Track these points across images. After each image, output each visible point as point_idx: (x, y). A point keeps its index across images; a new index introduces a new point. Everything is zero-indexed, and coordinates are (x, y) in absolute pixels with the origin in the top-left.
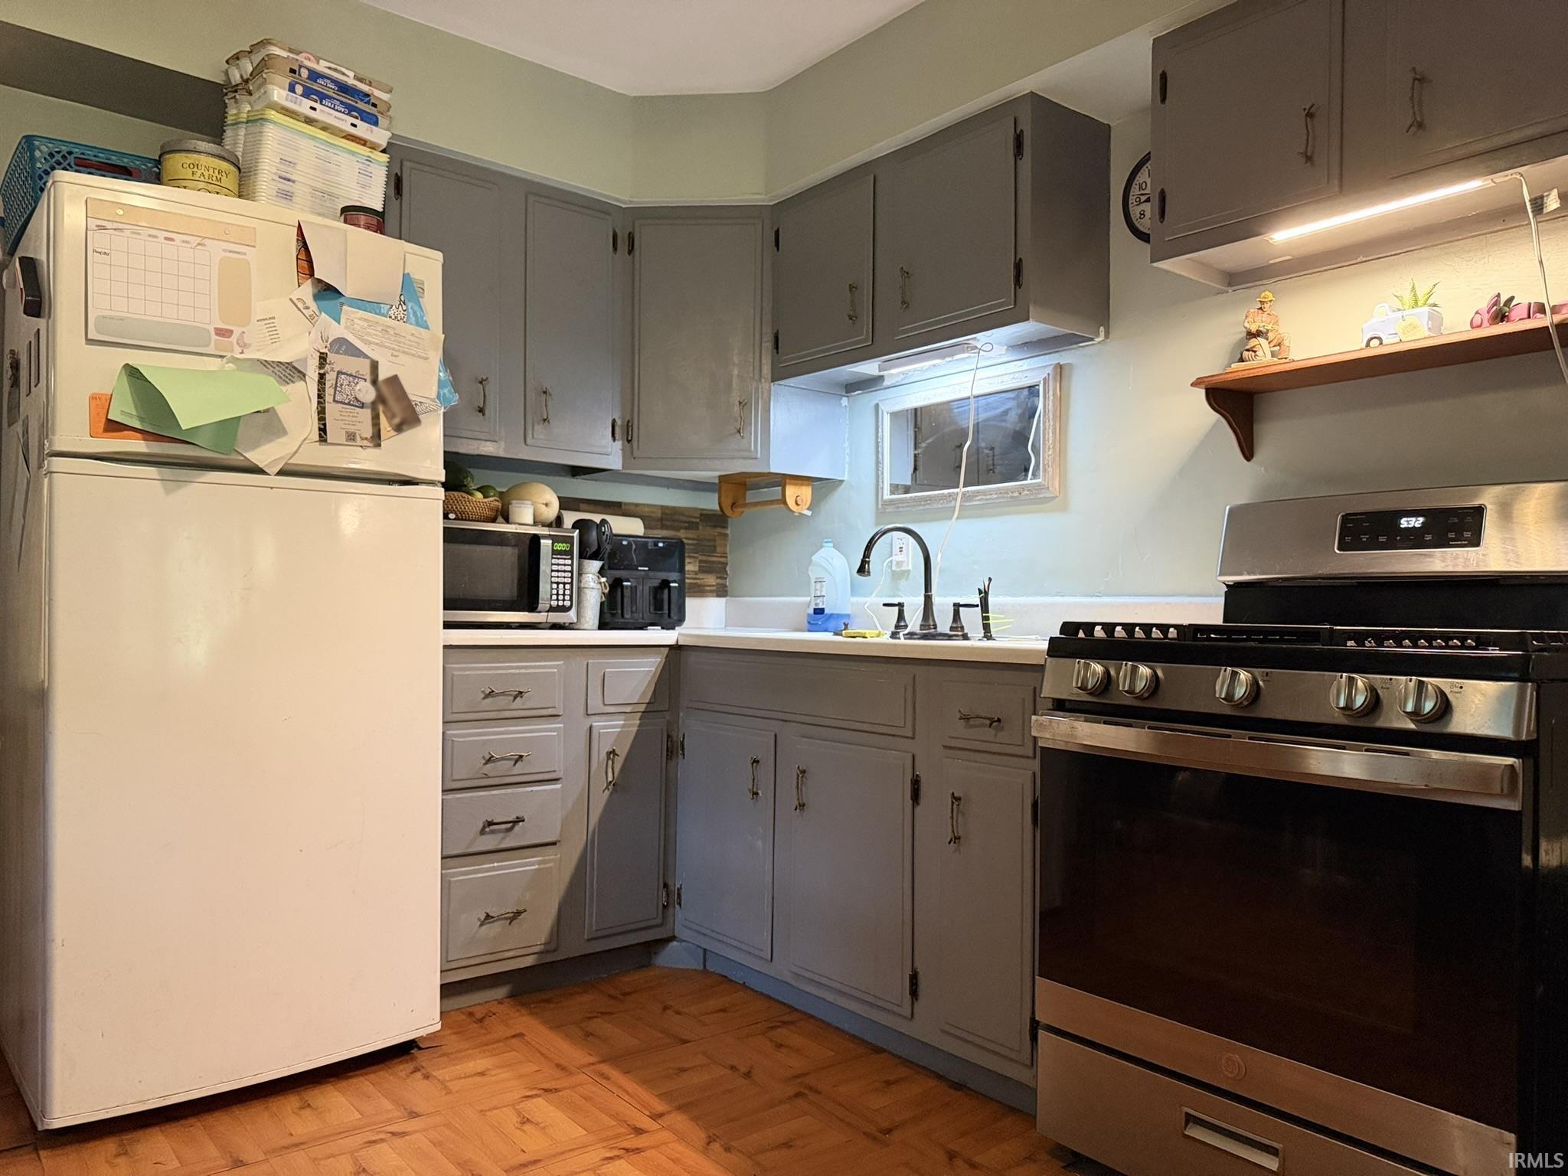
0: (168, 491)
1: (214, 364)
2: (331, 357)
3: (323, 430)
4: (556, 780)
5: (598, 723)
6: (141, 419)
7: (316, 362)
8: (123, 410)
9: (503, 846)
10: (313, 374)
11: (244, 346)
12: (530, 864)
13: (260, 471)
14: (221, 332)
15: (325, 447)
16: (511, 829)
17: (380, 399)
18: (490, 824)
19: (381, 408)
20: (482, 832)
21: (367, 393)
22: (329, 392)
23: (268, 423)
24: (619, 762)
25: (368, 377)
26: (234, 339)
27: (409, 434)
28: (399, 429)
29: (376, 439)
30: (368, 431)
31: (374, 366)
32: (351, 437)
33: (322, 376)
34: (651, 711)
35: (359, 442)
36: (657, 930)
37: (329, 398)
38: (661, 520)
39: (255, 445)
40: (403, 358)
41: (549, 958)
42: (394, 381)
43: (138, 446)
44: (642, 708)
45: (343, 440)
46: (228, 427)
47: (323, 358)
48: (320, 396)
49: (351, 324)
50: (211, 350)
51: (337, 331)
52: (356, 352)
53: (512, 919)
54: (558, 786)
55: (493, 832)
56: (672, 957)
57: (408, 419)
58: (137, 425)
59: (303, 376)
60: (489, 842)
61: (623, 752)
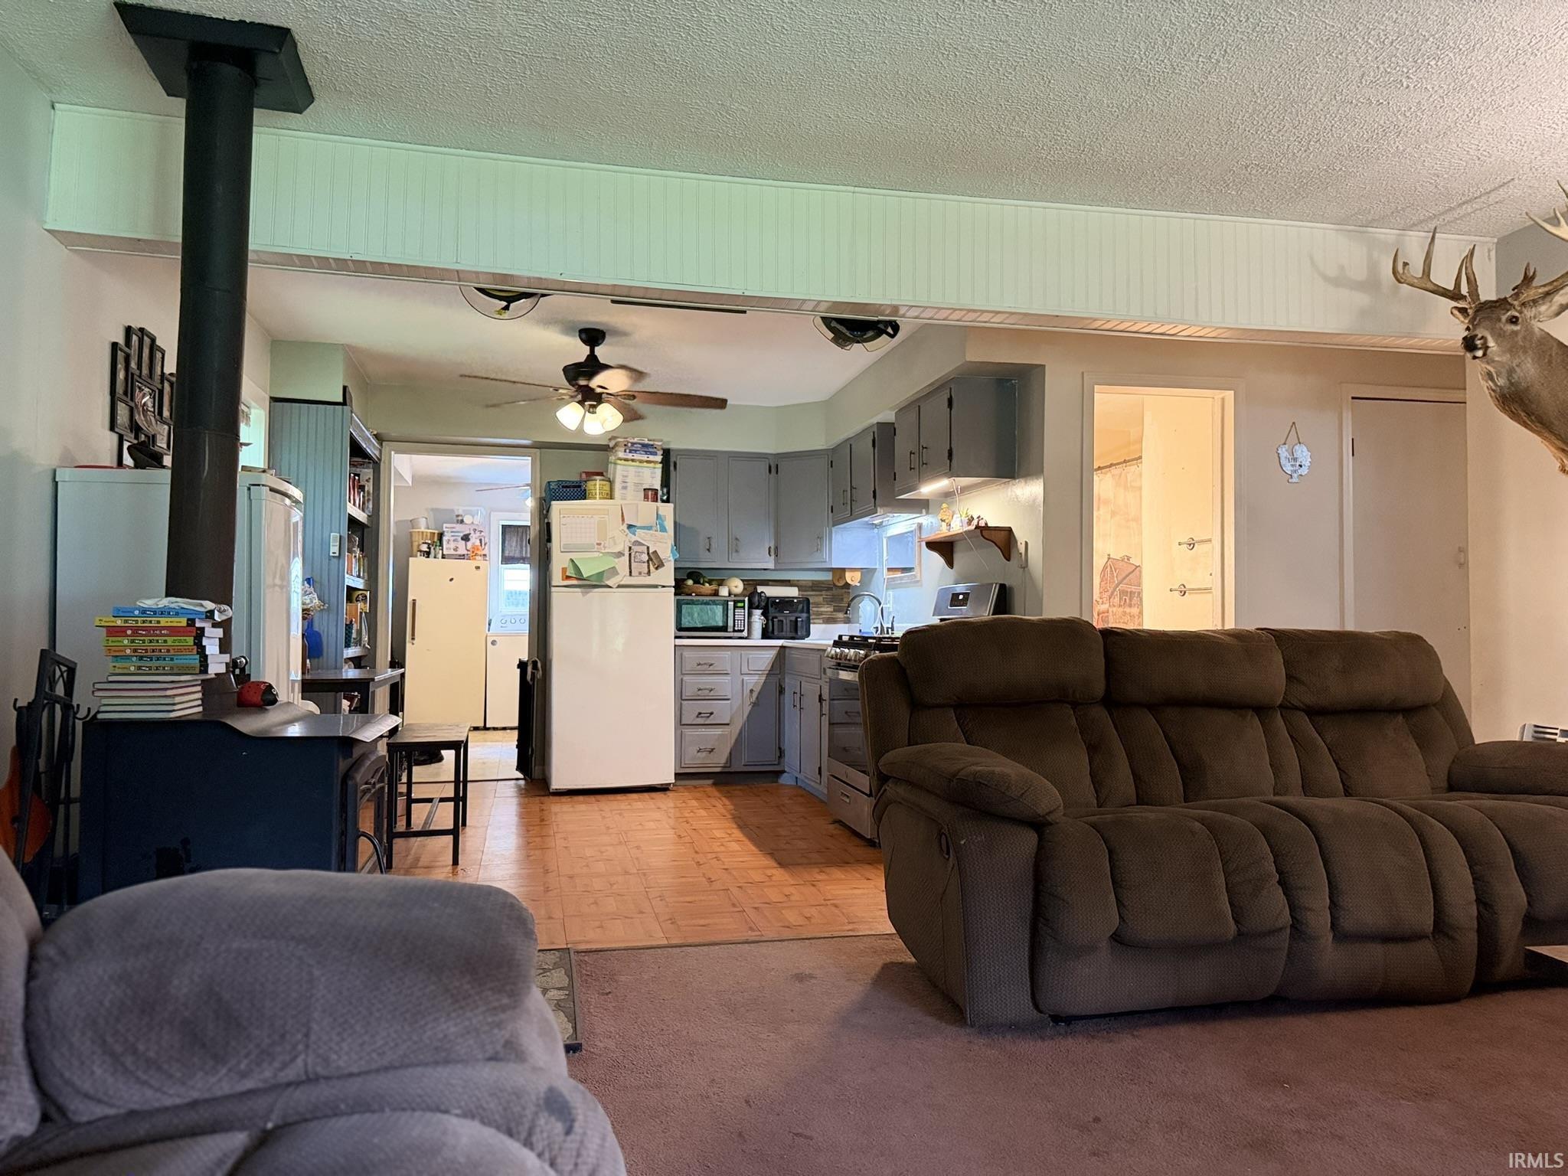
0: (583, 596)
1: (596, 555)
2: (633, 547)
3: (631, 572)
4: (728, 699)
5: (746, 678)
6: (576, 574)
7: (628, 549)
8: (571, 572)
9: (706, 723)
10: (627, 553)
11: (605, 547)
12: (718, 731)
13: (610, 587)
14: (599, 544)
15: (632, 578)
16: (708, 717)
17: (650, 559)
18: (700, 713)
19: (650, 562)
20: (697, 717)
21: (645, 557)
22: (632, 558)
23: (613, 571)
24: (755, 695)
25: (646, 552)
26: (602, 546)
27: (660, 570)
28: (657, 568)
29: (649, 573)
30: (646, 571)
31: (648, 548)
32: (640, 573)
33: (630, 554)
34: (771, 673)
35: (643, 574)
36: (776, 766)
37: (632, 561)
38: (812, 587)
39: (608, 579)
40: (658, 544)
41: (727, 770)
42: (655, 552)
43: (575, 582)
44: (767, 672)
45: (637, 574)
46: (600, 575)
47: (630, 548)
48: (630, 561)
49: (640, 535)
50: (595, 550)
51: (634, 538)
52: (641, 544)
53: (710, 752)
54: (729, 702)
55: (702, 717)
56: (785, 779)
57: (660, 565)
58: (574, 576)
59: (624, 555)
60: (700, 721)
61: (757, 689)
